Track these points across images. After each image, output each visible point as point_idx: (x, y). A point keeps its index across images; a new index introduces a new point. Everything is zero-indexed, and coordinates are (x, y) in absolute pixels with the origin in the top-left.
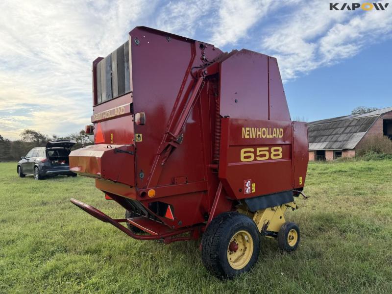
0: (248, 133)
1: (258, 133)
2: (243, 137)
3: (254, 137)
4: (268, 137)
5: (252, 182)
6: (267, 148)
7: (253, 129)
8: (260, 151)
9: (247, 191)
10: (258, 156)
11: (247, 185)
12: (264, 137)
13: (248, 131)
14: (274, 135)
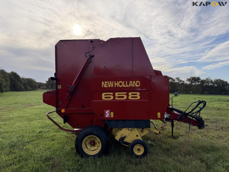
0: (107, 84)
1: (115, 84)
2: (103, 87)
3: (112, 86)
4: (124, 86)
5: (110, 112)
6: (125, 93)
7: (111, 82)
8: (118, 94)
9: (107, 116)
10: (116, 97)
11: (107, 113)
12: (121, 86)
13: (106, 83)
14: (130, 85)
